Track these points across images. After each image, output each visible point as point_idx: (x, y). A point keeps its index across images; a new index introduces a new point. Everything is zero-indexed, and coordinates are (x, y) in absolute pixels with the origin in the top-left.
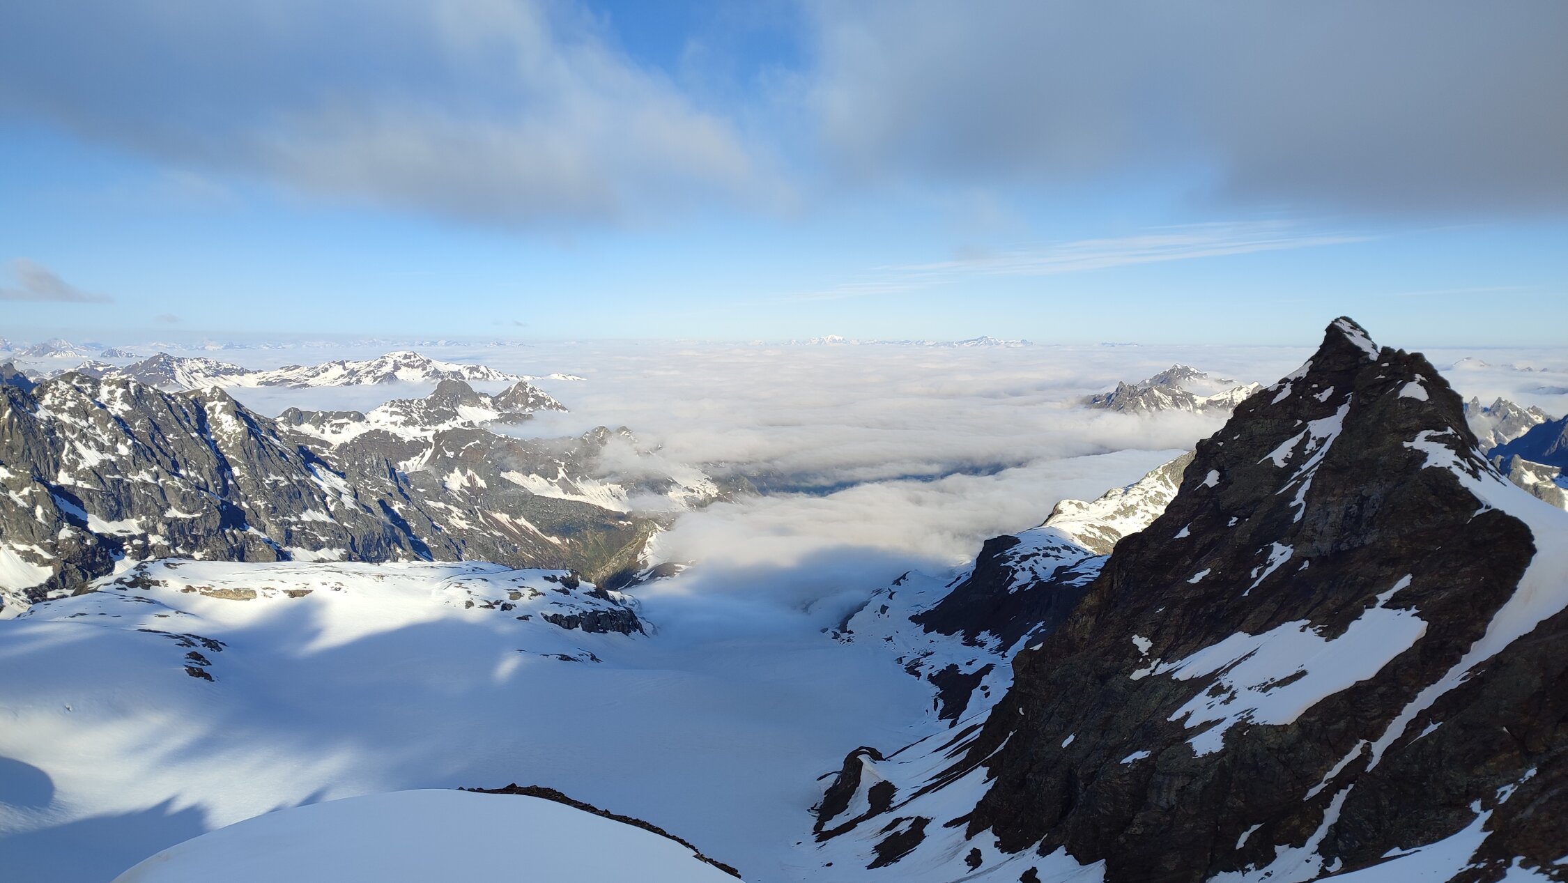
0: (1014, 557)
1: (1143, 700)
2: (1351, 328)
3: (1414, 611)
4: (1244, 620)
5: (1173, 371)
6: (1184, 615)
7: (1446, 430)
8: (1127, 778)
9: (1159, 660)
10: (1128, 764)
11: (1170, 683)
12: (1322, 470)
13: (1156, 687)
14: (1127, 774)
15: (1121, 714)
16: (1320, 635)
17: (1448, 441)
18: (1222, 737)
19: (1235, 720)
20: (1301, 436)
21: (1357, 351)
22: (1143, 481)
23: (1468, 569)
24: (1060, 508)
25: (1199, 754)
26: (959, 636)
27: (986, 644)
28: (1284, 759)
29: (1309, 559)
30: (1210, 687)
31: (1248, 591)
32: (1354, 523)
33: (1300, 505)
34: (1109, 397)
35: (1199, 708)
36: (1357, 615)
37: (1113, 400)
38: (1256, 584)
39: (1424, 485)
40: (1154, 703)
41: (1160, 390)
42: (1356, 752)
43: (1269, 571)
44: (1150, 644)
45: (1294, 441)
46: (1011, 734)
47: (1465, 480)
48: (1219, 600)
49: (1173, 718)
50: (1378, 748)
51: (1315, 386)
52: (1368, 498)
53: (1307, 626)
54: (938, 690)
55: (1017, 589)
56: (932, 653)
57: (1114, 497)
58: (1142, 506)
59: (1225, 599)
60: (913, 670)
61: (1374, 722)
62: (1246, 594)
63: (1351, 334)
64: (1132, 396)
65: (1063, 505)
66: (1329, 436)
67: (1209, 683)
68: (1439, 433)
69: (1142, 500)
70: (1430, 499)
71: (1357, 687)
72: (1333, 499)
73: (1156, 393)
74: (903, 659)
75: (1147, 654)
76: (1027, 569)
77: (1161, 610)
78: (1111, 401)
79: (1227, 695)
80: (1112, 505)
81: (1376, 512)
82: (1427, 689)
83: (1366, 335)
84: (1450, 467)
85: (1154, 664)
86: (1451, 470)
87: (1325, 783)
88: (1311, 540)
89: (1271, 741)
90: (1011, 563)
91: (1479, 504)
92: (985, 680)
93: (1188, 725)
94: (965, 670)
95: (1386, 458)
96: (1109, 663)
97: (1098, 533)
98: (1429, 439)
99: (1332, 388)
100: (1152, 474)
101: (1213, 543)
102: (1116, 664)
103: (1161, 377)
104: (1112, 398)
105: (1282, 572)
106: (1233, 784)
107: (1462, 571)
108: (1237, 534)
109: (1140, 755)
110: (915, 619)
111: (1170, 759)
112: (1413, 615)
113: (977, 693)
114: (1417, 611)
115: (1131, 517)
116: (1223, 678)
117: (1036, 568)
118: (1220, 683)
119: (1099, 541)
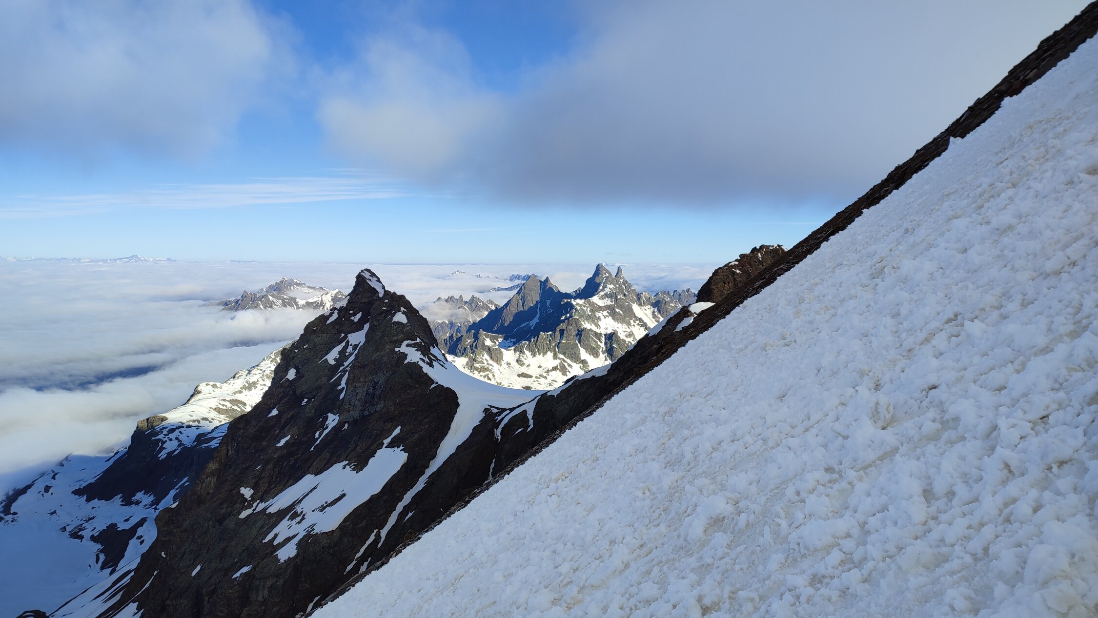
0: (163, 432)
1: (248, 531)
2: (370, 276)
3: (401, 448)
4: (311, 466)
5: (282, 282)
6: (274, 468)
7: (416, 340)
8: (236, 587)
9: (258, 501)
10: (237, 577)
11: (265, 516)
12: (354, 365)
13: (256, 520)
14: (236, 585)
15: (233, 543)
16: (353, 469)
17: (417, 346)
18: (296, 546)
19: (304, 533)
20: (344, 344)
21: (374, 291)
22: (261, 364)
23: (427, 420)
24: (199, 389)
25: (282, 561)
26: (118, 499)
27: (141, 502)
28: (332, 552)
29: (348, 422)
30: (290, 514)
31: (313, 447)
32: (371, 398)
33: (344, 388)
34: (237, 302)
35: (283, 530)
36: (373, 455)
37: (239, 304)
38: (318, 442)
39: (406, 373)
40: (254, 532)
41: (273, 296)
42: (372, 538)
43: (326, 432)
44: (252, 492)
45: (339, 348)
46: (155, 573)
47: (426, 369)
48: (296, 455)
49: (266, 540)
50: (384, 533)
51: (351, 312)
52: (378, 383)
53: (346, 464)
54: (100, 546)
55: (166, 455)
56: (93, 518)
57: (240, 377)
58: (261, 382)
59: (299, 454)
60: (76, 535)
61: (381, 518)
62: (312, 449)
63: (370, 280)
64: (253, 301)
65: (202, 387)
66: (360, 343)
67: (290, 512)
68: (413, 342)
69: (261, 377)
70: (408, 381)
71: (371, 499)
72: (360, 384)
73: (271, 298)
74: (67, 528)
75: (250, 499)
76: (174, 438)
77: (259, 467)
78: (238, 305)
79: (300, 518)
80: (239, 383)
81: (382, 391)
82: (409, 492)
83: (379, 280)
84: (418, 362)
85: (255, 505)
86: (419, 363)
87: (356, 560)
88: (349, 411)
89: (324, 542)
90: (161, 437)
91: (432, 382)
92: (140, 531)
93: (275, 543)
94: (123, 526)
95: (386, 358)
96: (224, 510)
97: (229, 405)
98: (408, 345)
99: (361, 313)
100: (267, 358)
101: (293, 417)
102: (229, 509)
103: (274, 286)
104: (239, 303)
105: (333, 432)
106: (302, 575)
107: (424, 421)
108: (307, 410)
109: (245, 570)
110: (77, 492)
111: (264, 568)
112: (401, 450)
113: (133, 543)
114: (403, 448)
115: (253, 390)
116: (297, 506)
117: (181, 437)
118: (296, 511)
119: (230, 410)
